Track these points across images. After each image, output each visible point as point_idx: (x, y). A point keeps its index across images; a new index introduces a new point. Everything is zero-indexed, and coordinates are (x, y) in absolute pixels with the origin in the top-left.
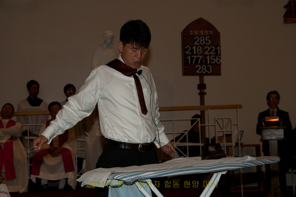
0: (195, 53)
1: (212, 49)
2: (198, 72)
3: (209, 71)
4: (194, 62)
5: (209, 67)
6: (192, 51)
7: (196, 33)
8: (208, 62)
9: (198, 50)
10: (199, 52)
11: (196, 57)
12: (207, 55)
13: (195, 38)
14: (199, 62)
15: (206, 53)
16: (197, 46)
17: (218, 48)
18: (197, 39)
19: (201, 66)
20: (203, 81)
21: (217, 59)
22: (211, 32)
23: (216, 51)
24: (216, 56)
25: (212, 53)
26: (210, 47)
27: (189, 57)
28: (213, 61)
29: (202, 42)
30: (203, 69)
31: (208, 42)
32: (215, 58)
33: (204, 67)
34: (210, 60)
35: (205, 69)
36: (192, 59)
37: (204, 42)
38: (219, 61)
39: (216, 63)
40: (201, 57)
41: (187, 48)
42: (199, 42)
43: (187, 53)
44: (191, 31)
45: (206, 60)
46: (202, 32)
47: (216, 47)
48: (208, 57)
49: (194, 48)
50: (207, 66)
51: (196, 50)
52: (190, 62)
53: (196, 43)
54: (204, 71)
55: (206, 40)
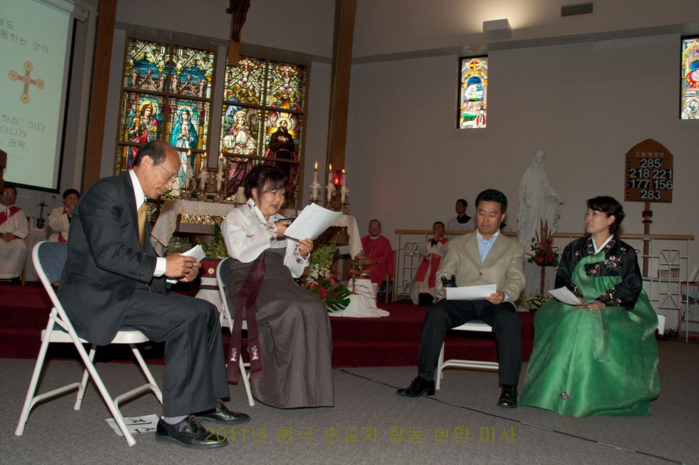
0: (641, 176)
1: (663, 173)
2: (643, 197)
3: (657, 197)
4: (638, 187)
5: (658, 193)
6: (637, 174)
7: (643, 155)
8: (657, 188)
9: (645, 173)
10: (646, 175)
11: (641, 181)
12: (655, 180)
13: (642, 161)
14: (645, 187)
15: (654, 177)
16: (643, 170)
17: (670, 172)
18: (644, 161)
19: (648, 191)
20: (649, 207)
21: (668, 184)
22: (662, 154)
23: (667, 175)
24: (667, 181)
25: (661, 177)
26: (659, 170)
27: (633, 181)
28: (662, 186)
29: (650, 165)
30: (650, 194)
31: (657, 165)
32: (665, 183)
33: (651, 193)
34: (659, 185)
35: (652, 194)
36: (637, 183)
37: (653, 165)
38: (669, 186)
39: (666, 188)
40: (648, 181)
41: (631, 170)
42: (646, 165)
43: (631, 176)
44: (638, 153)
45: (654, 185)
46: (650, 154)
47: (667, 171)
48: (657, 182)
49: (640, 171)
50: (654, 191)
51: (643, 173)
52: (634, 187)
53: (642, 166)
54: (651, 196)
55: (655, 163)
